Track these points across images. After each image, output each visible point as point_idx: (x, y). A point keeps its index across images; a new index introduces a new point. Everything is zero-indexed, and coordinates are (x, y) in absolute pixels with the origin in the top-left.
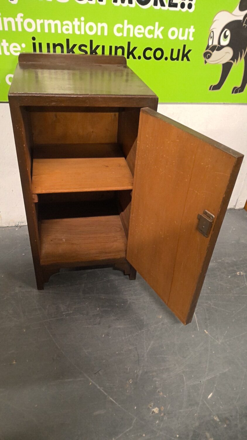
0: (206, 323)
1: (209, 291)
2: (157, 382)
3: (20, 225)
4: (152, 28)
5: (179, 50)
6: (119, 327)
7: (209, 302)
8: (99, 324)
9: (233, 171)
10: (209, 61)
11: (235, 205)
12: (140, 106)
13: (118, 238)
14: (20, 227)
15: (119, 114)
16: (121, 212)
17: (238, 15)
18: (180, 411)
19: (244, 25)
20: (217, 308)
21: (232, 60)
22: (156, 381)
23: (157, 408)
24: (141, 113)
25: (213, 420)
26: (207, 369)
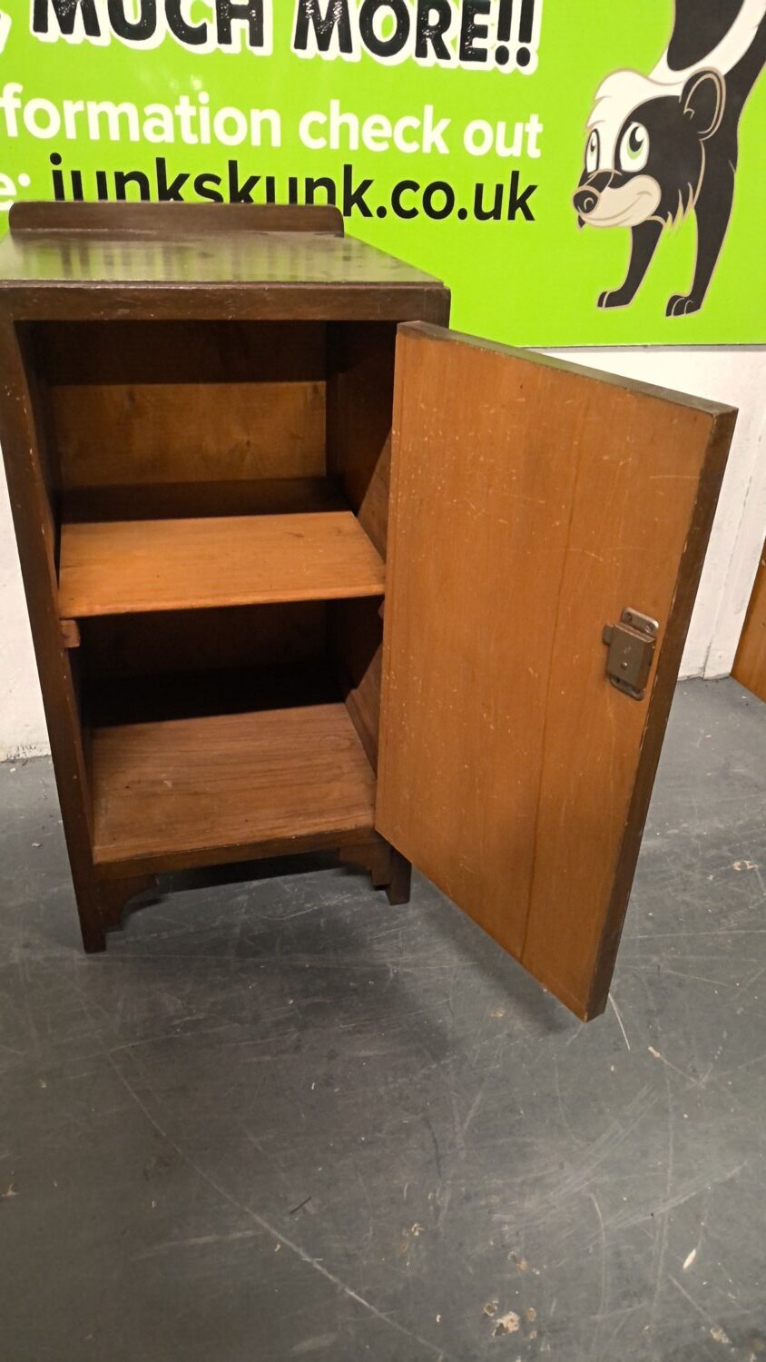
0: (649, 1023)
1: (648, 925)
2: (506, 1228)
3: (22, 756)
4: (414, 122)
5: (499, 188)
6: (363, 1053)
7: (655, 959)
8: (297, 1048)
9: (708, 460)
10: (594, 219)
11: (702, 665)
12: (393, 318)
13: (345, 771)
14: (24, 765)
15: (328, 387)
16: (348, 692)
17: (664, 82)
18: (593, 1317)
19: (686, 110)
20: (681, 975)
21: (660, 215)
22: (502, 1223)
23: (512, 1315)
24: (399, 338)
25: (710, 1341)
26: (670, 1171)
